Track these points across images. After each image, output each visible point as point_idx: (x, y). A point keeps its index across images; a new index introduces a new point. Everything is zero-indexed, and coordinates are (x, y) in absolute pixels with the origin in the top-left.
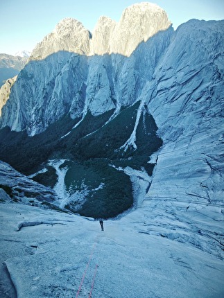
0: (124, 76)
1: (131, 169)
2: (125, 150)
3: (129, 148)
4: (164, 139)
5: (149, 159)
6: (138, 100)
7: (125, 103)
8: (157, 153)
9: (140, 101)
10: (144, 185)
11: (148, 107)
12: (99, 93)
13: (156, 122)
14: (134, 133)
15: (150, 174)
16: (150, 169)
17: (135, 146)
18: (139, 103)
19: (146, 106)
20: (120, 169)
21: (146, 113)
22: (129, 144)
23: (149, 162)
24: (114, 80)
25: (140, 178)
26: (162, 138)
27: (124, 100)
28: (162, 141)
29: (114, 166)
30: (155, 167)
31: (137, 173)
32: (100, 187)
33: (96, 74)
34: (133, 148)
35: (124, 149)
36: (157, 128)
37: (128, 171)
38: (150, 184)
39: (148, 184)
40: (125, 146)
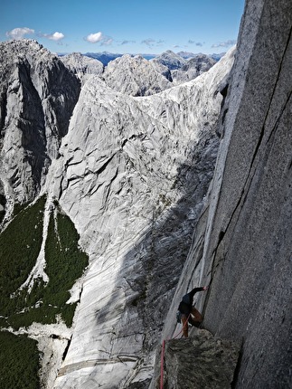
0: (9, 155)
1: (39, 325)
2: (29, 291)
3: (36, 284)
5: (69, 296)
6: (41, 194)
7: (20, 198)
8: (82, 279)
10: (59, 346)
11: (60, 202)
13: (76, 227)
14: (42, 253)
15: (69, 324)
16: (68, 315)
17: (46, 279)
18: (44, 198)
19: (56, 203)
20: (22, 331)
21: (58, 215)
22: (35, 277)
23: (68, 302)
25: (55, 337)
26: (87, 252)
27: (18, 193)
28: (88, 257)
29: (11, 330)
30: (77, 309)
31: (50, 329)
34: (43, 283)
35: (26, 288)
36: (78, 237)
37: (36, 331)
38: (69, 342)
39: (66, 342)
40: (29, 283)
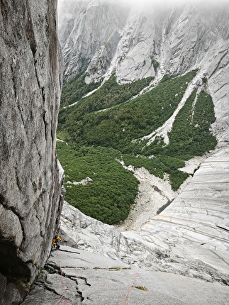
0: (180, 26)
1: (147, 172)
2: (149, 144)
3: (156, 141)
4: (220, 138)
5: (183, 166)
6: (194, 68)
7: (172, 70)
8: (201, 158)
9: (197, 70)
10: (158, 201)
11: (209, 82)
12: (135, 49)
13: (216, 110)
14: (172, 119)
15: (175, 188)
16: (178, 180)
17: (167, 141)
19: (205, 80)
20: (130, 168)
21: (202, 92)
22: (158, 135)
23: (181, 170)
24: (164, 32)
25: (157, 189)
26: (218, 137)
27: (172, 65)
28: (216, 143)
29: (122, 163)
30: (188, 180)
31: (155, 180)
32: (83, 182)
33: (138, 18)
34: (162, 143)
35: (147, 141)
37: (141, 174)
38: (169, 203)
39: (165, 202)
40: (151, 138)
